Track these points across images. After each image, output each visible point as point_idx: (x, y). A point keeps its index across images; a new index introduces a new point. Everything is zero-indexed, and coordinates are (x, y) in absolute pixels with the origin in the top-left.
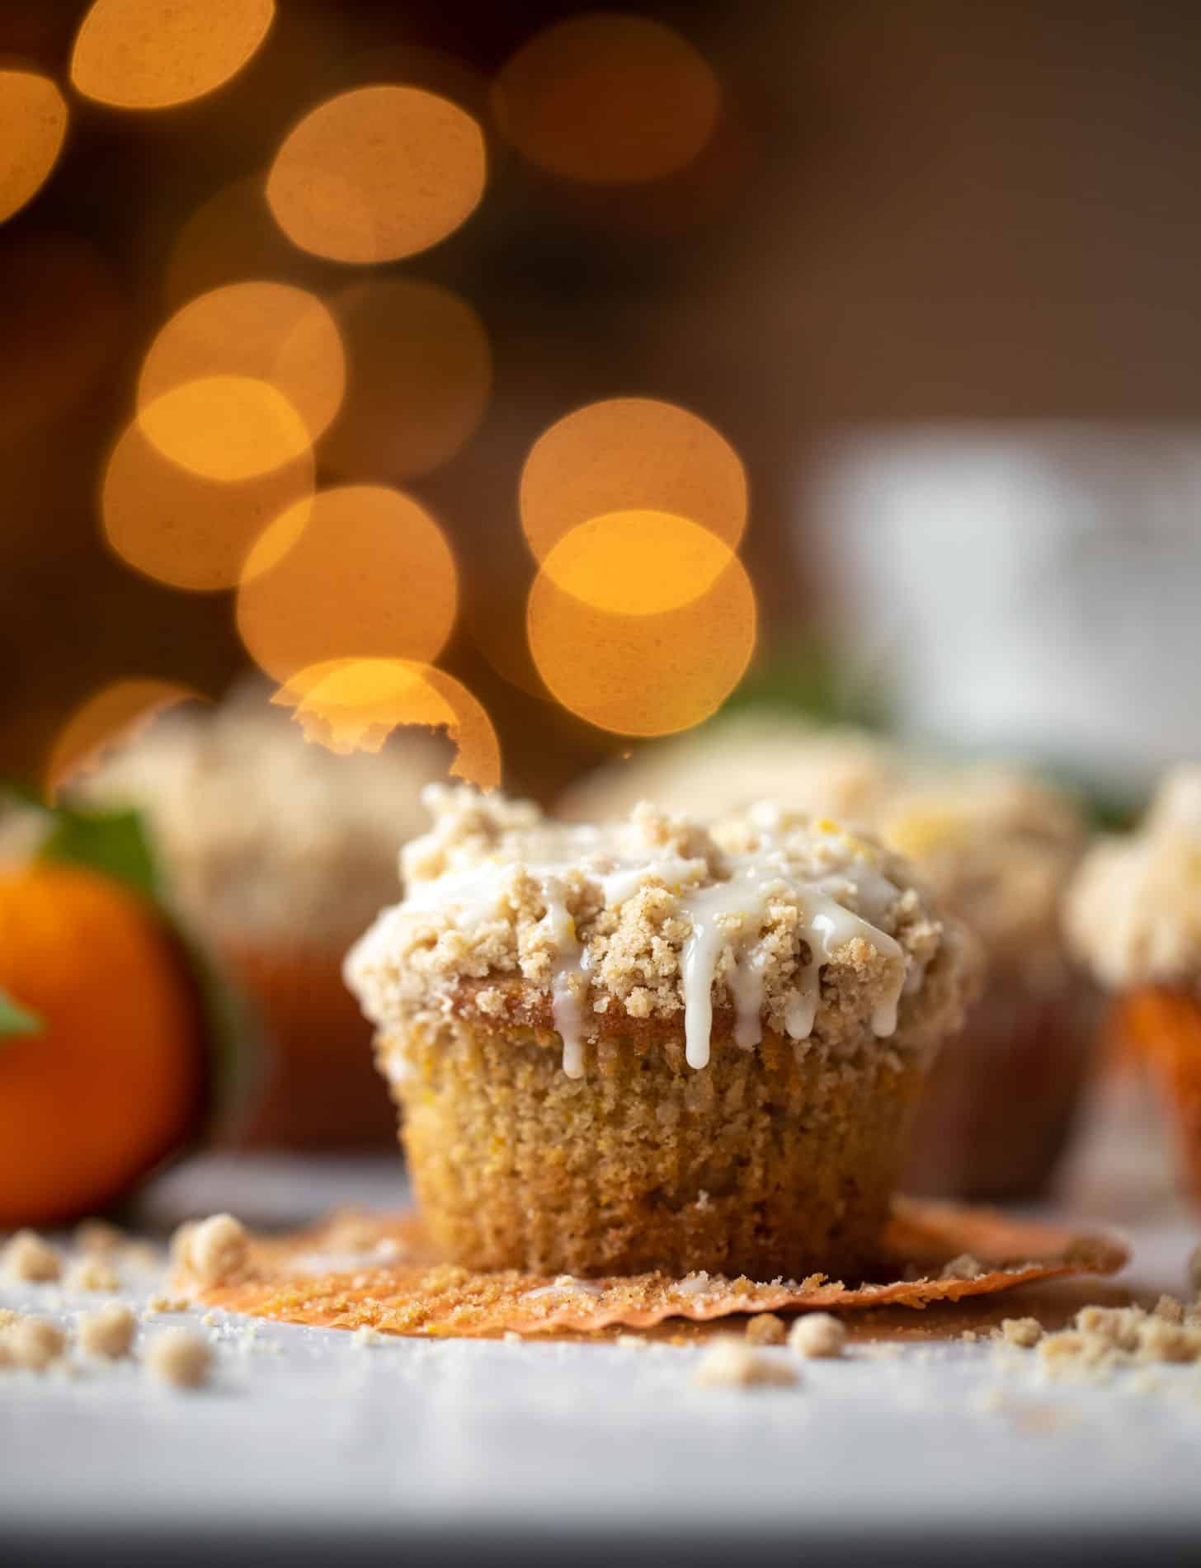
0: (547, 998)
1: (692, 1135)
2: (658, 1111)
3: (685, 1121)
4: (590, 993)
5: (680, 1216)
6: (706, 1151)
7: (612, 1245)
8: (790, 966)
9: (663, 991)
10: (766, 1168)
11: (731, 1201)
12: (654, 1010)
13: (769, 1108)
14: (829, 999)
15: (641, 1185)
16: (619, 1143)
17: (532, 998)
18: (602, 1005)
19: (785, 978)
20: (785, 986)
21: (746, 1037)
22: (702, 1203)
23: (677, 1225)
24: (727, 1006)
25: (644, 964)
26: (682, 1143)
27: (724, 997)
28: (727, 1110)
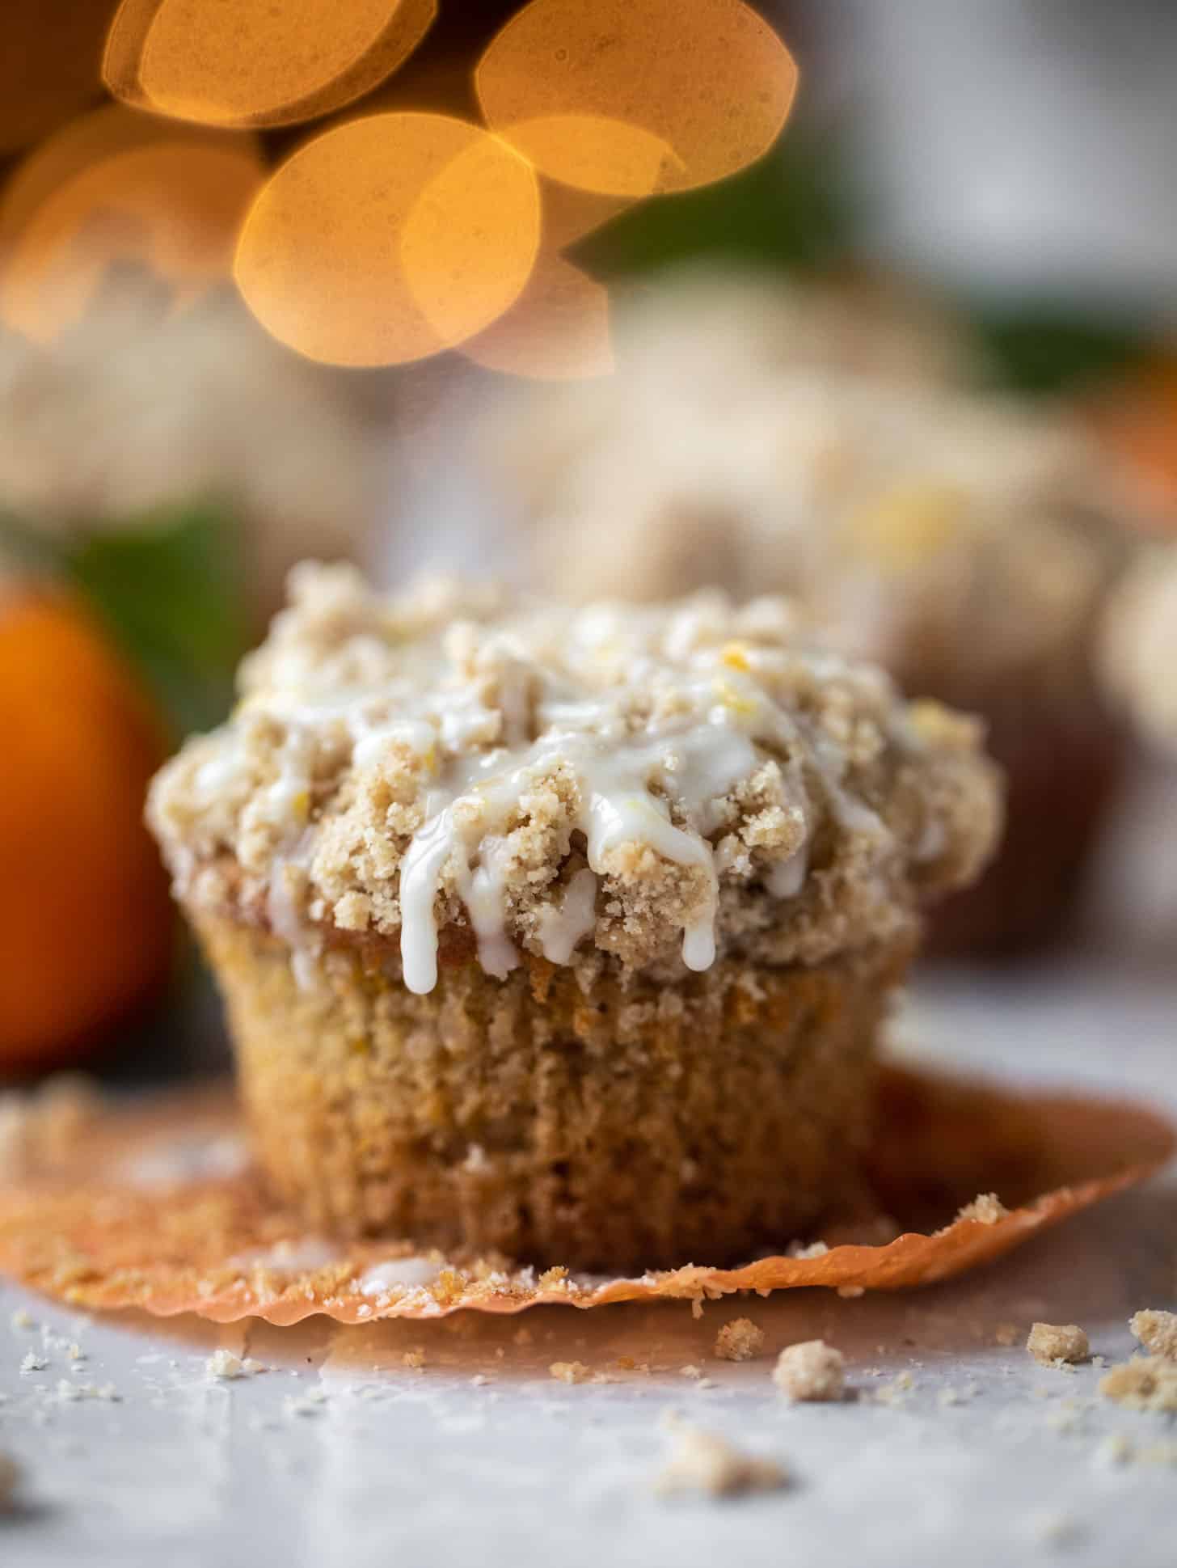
0: (265, 893)
1: (455, 1076)
2: (411, 1043)
3: (443, 1058)
4: (308, 891)
5: (454, 1175)
6: (472, 1099)
7: (380, 1203)
8: (540, 875)
9: (378, 899)
10: (562, 1122)
11: (518, 1162)
12: (372, 924)
13: (553, 1046)
14: (610, 915)
15: (400, 1133)
16: (371, 1079)
17: (249, 892)
18: (317, 910)
19: (535, 890)
20: (538, 899)
21: (495, 961)
22: (475, 1161)
23: (452, 1187)
24: (460, 923)
25: (359, 862)
26: (441, 1085)
27: (456, 911)
28: (496, 1049)
